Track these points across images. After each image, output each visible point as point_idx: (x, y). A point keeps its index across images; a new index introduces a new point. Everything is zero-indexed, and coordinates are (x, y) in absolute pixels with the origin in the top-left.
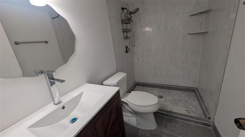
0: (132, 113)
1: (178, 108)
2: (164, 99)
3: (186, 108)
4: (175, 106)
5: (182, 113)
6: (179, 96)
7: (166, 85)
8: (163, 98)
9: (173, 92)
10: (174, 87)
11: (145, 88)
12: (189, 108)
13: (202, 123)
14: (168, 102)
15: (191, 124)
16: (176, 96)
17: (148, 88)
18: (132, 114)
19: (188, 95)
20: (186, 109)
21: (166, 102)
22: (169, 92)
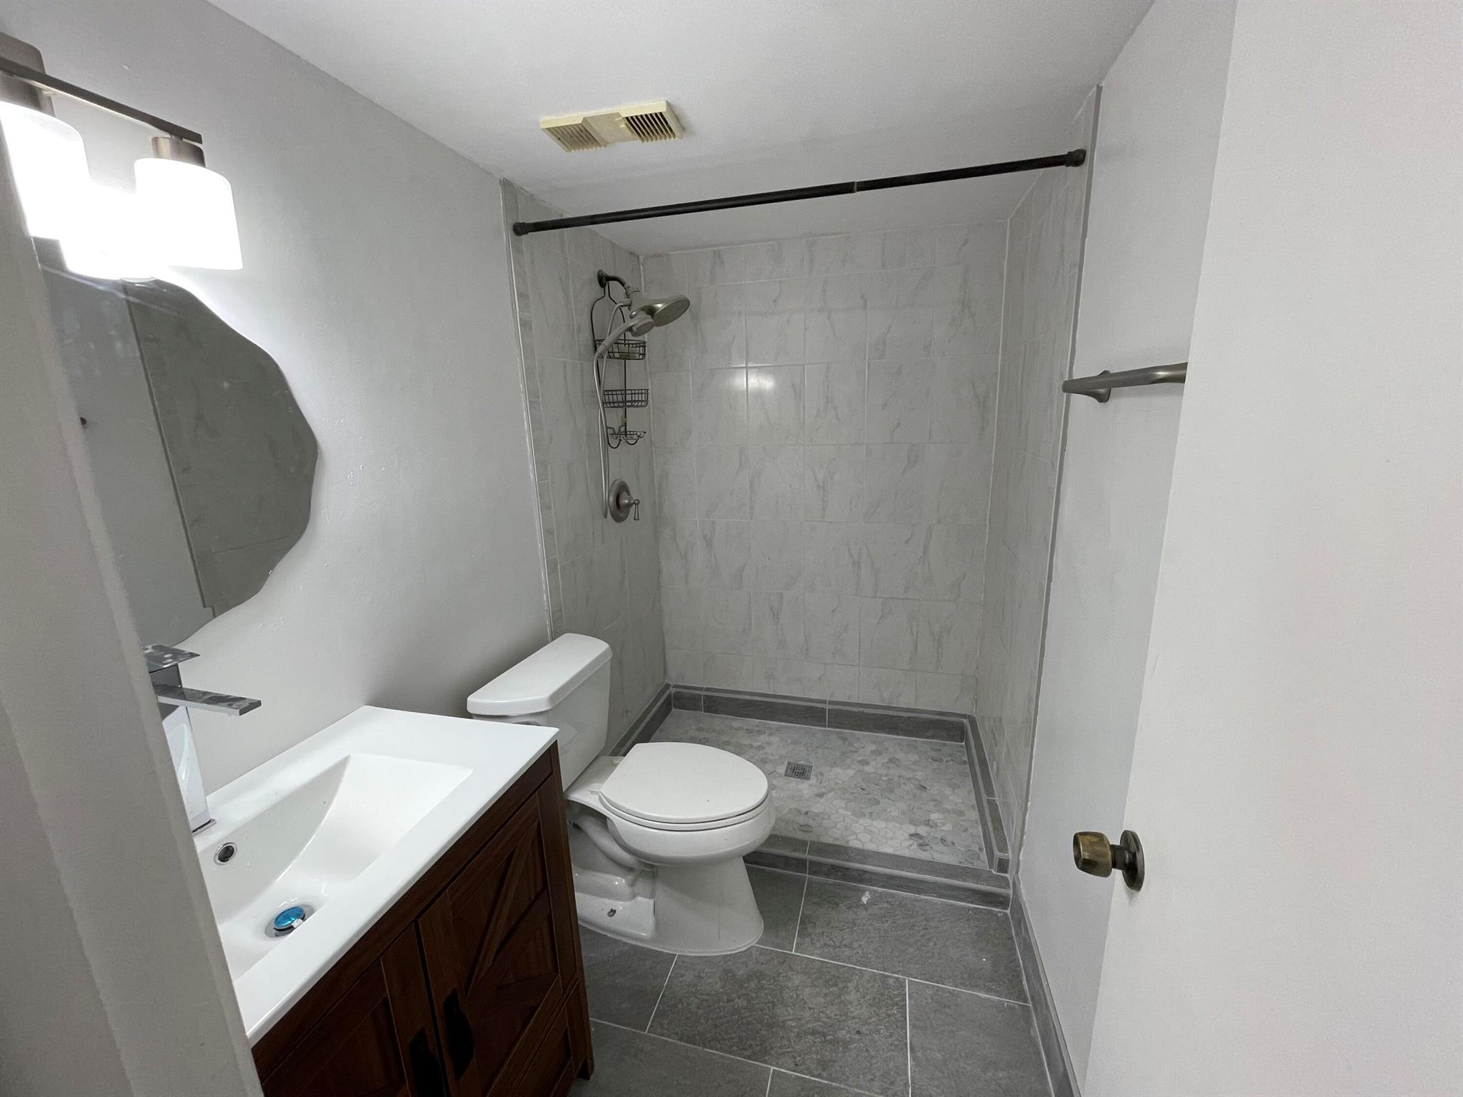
0: (630, 870)
1: (879, 824)
2: (813, 780)
3: (912, 822)
4: (863, 815)
5: (889, 850)
6: (891, 760)
7: (831, 702)
8: (808, 778)
9: (866, 741)
10: (868, 714)
11: (718, 721)
12: (927, 823)
13: (974, 891)
14: (831, 795)
15: (927, 901)
16: (873, 763)
17: (737, 722)
18: (630, 877)
19: (935, 754)
20: (912, 830)
21: (821, 795)
22: (844, 739)
